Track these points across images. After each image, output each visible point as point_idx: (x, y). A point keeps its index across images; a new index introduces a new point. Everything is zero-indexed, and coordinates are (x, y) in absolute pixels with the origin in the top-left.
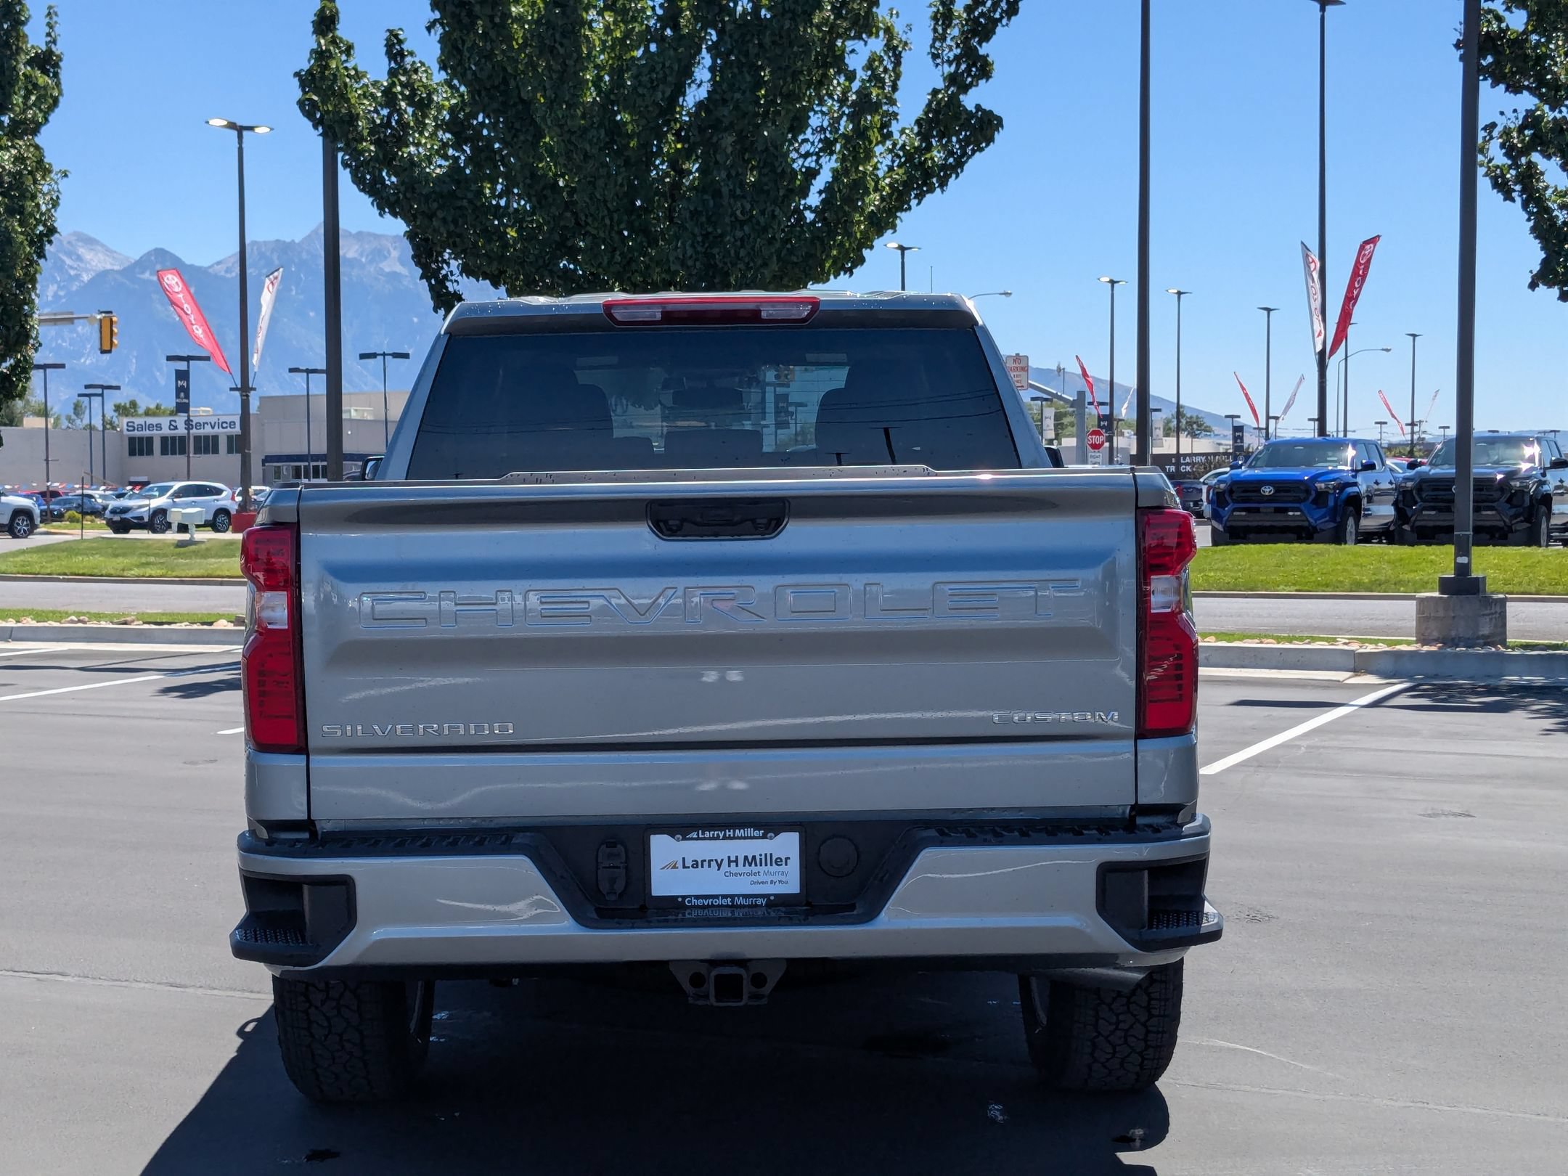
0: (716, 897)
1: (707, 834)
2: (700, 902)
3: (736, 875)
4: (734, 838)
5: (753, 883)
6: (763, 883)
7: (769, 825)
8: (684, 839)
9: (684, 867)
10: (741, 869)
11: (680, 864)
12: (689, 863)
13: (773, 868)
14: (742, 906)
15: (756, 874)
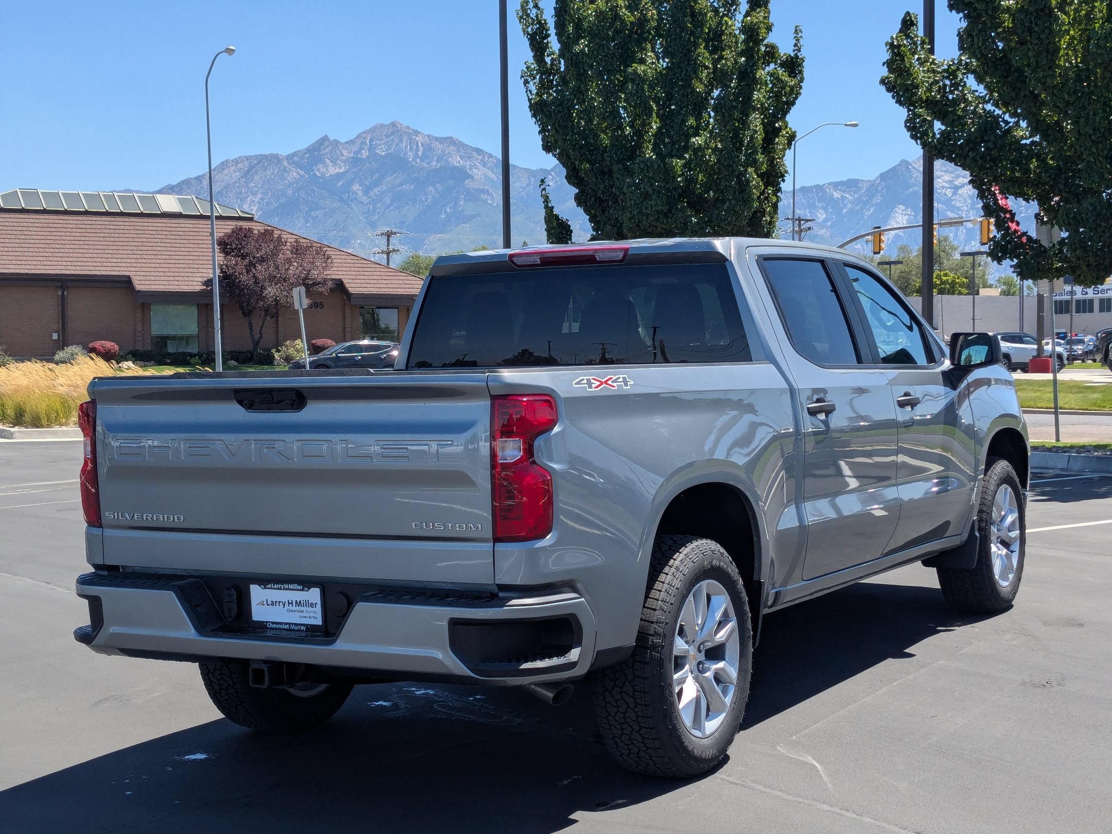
0: (281, 623)
1: (276, 586)
2: (274, 626)
3: (292, 611)
4: (288, 589)
5: (301, 617)
6: (305, 617)
7: (306, 583)
8: (265, 588)
9: (268, 605)
10: (294, 608)
11: (265, 603)
12: (269, 603)
13: (310, 609)
14: (293, 630)
15: (302, 611)
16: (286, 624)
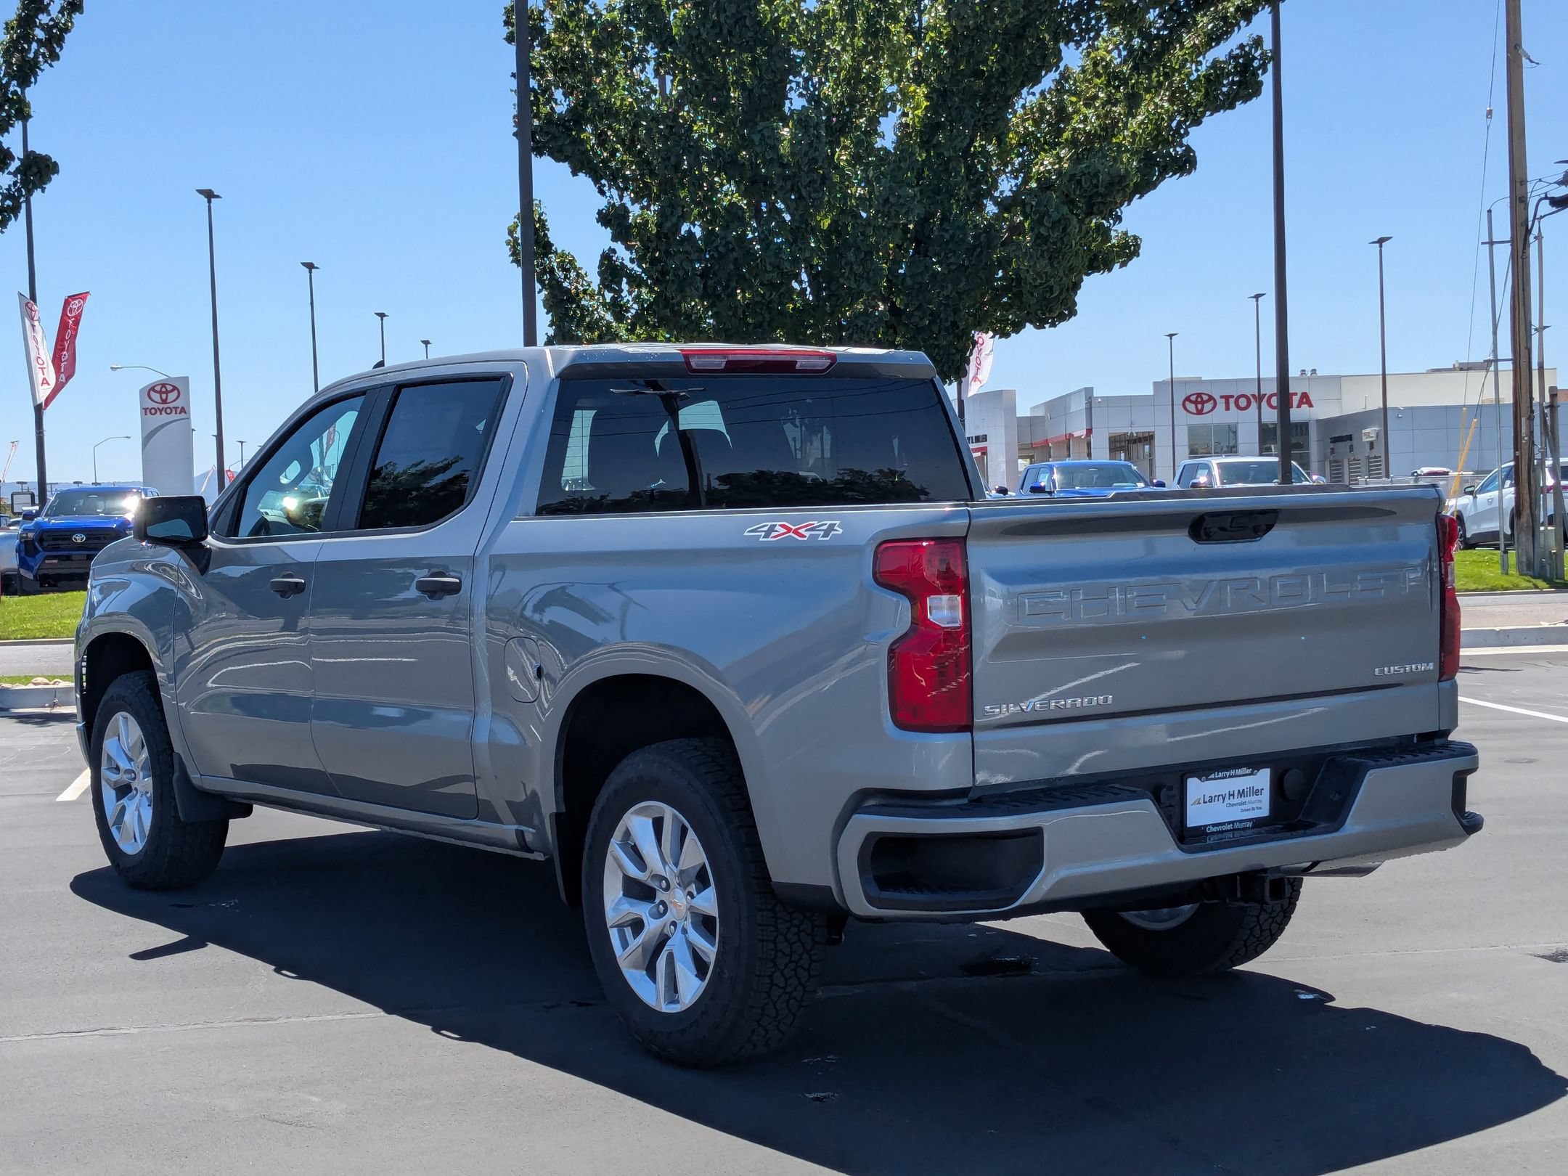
0: (1223, 824)
1: (1221, 775)
2: (1215, 829)
3: (1233, 805)
4: (1235, 776)
5: (1242, 811)
6: (1247, 810)
7: (1254, 763)
8: (1207, 780)
9: (1204, 802)
10: (1236, 800)
11: (1202, 801)
12: (1207, 800)
13: (1255, 798)
14: (1238, 829)
15: (1244, 803)
16: (1229, 823)
